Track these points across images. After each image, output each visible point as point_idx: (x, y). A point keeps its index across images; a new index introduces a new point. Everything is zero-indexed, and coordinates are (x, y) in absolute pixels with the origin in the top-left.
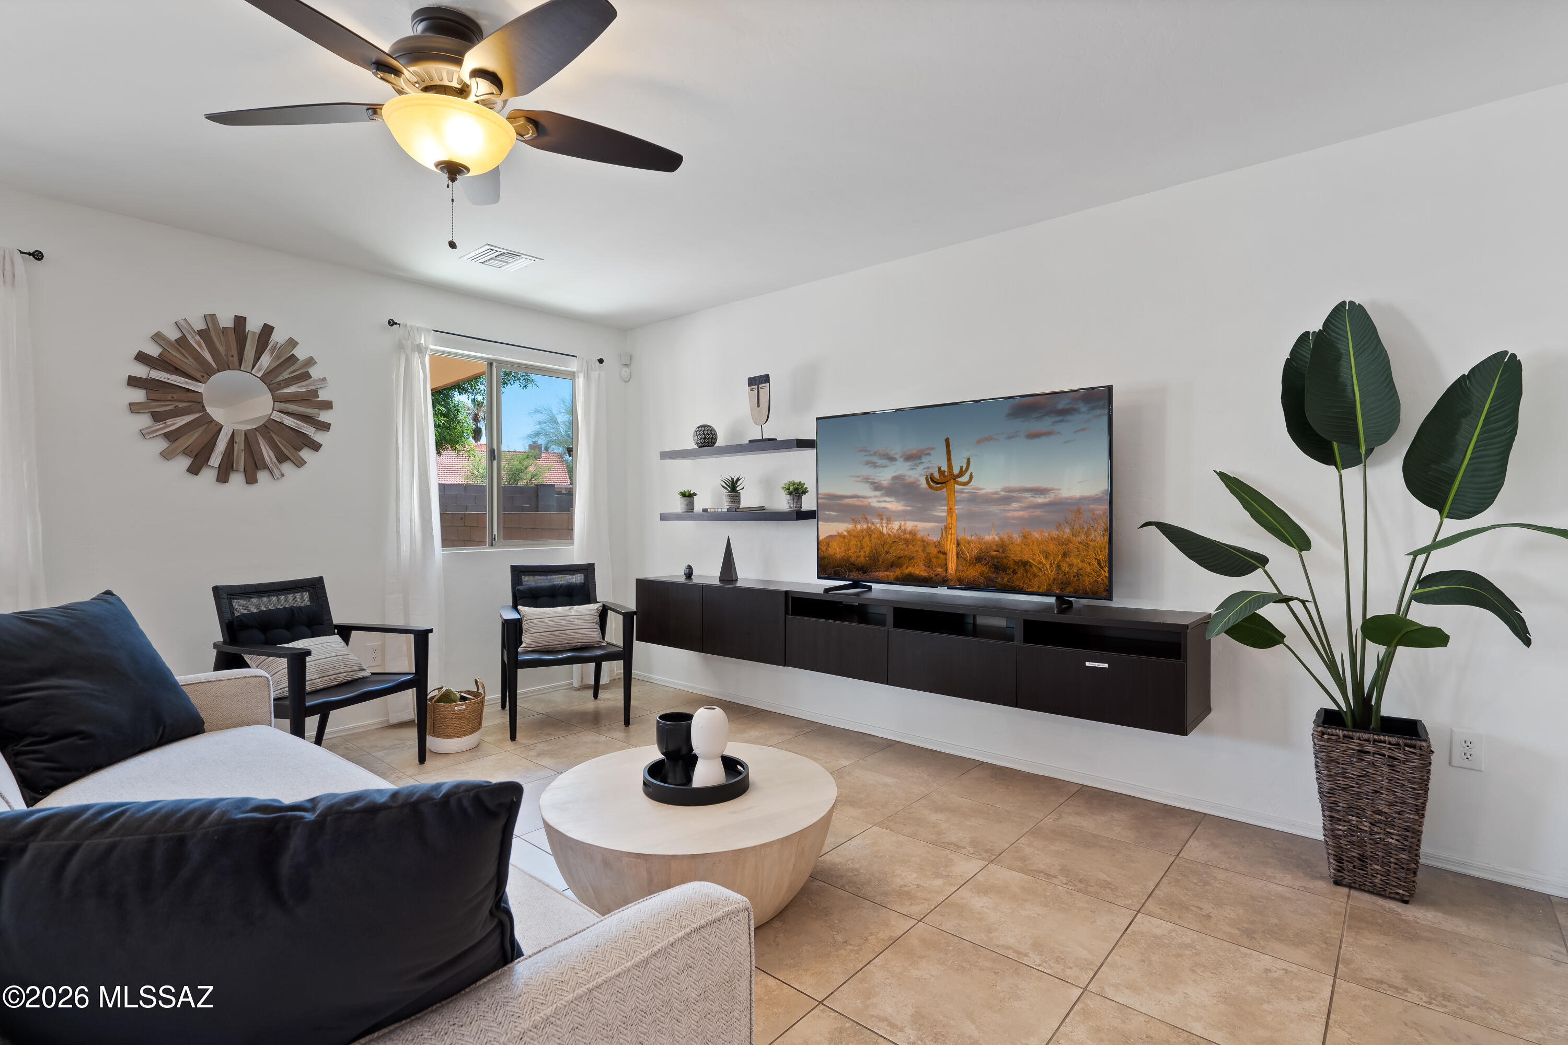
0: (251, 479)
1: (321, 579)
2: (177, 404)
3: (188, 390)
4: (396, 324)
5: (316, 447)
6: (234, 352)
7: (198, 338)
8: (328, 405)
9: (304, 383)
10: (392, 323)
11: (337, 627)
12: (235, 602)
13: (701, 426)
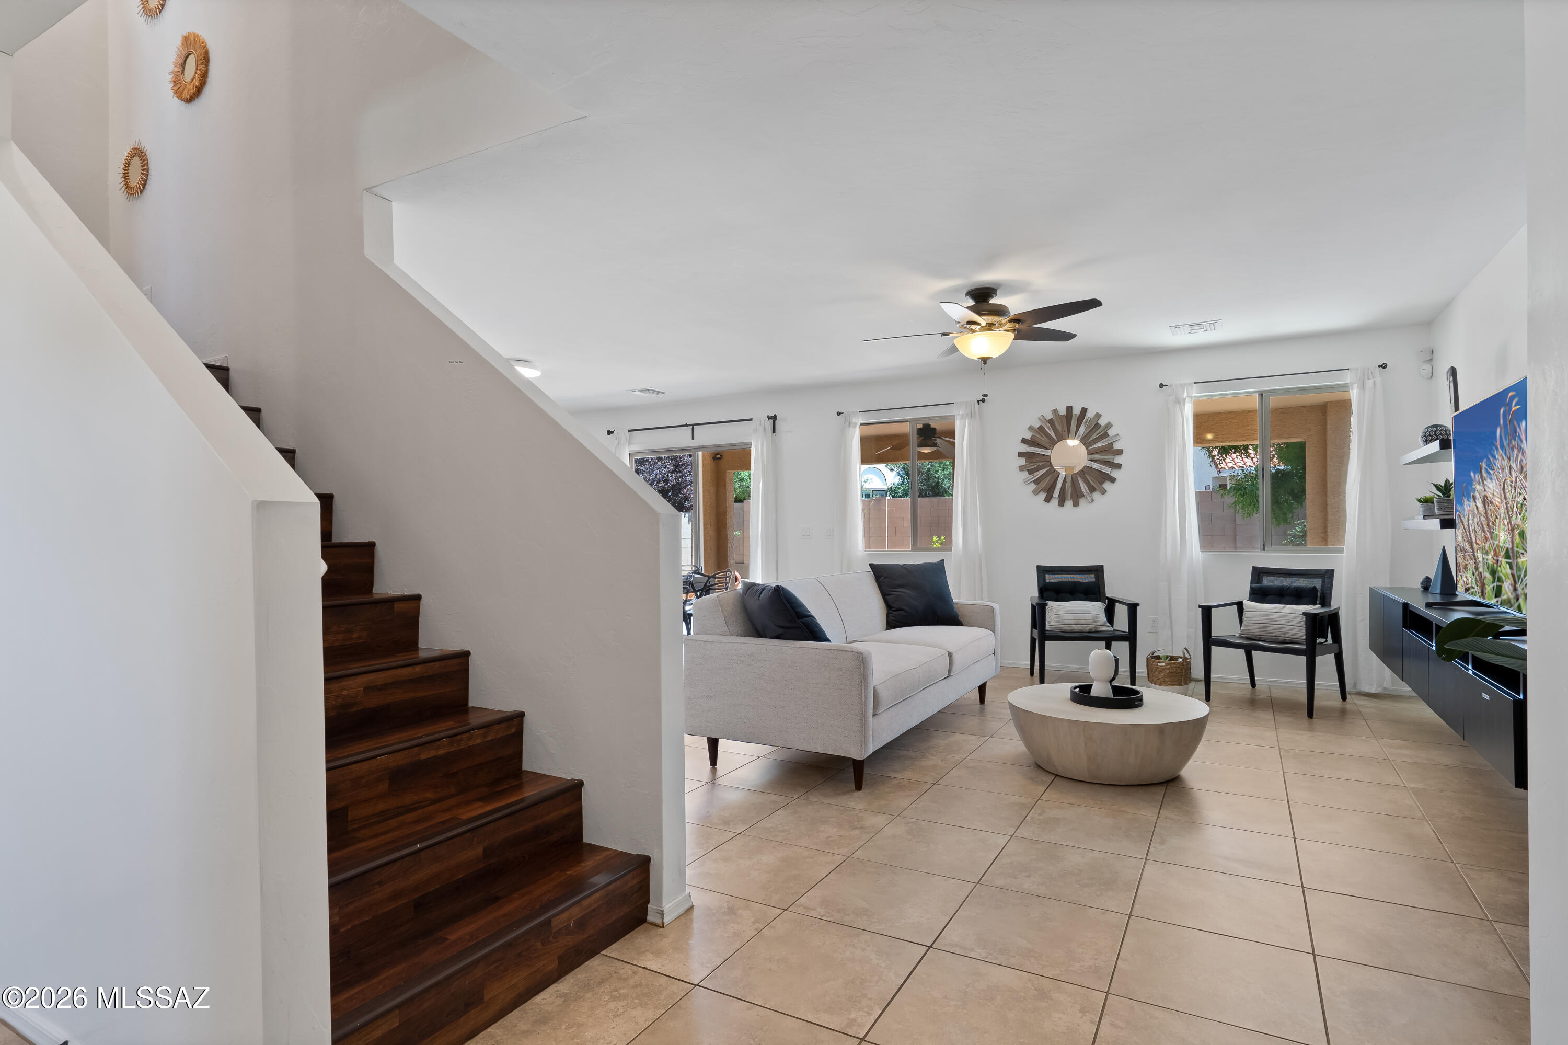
0: (1076, 504)
1: (1102, 566)
2: (1039, 463)
3: (1044, 455)
4: (1165, 385)
5: (1113, 480)
6: (1066, 429)
7: (1048, 424)
8: (1120, 452)
9: (1104, 440)
10: (1162, 386)
11: (1108, 598)
12: (1047, 575)
13: (1432, 427)
